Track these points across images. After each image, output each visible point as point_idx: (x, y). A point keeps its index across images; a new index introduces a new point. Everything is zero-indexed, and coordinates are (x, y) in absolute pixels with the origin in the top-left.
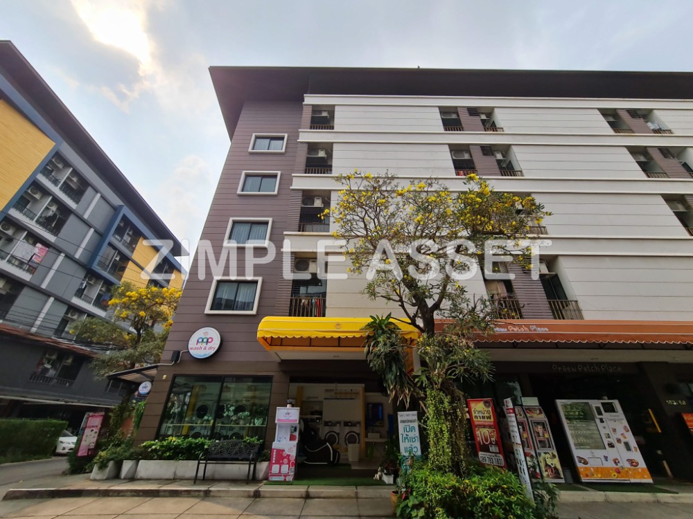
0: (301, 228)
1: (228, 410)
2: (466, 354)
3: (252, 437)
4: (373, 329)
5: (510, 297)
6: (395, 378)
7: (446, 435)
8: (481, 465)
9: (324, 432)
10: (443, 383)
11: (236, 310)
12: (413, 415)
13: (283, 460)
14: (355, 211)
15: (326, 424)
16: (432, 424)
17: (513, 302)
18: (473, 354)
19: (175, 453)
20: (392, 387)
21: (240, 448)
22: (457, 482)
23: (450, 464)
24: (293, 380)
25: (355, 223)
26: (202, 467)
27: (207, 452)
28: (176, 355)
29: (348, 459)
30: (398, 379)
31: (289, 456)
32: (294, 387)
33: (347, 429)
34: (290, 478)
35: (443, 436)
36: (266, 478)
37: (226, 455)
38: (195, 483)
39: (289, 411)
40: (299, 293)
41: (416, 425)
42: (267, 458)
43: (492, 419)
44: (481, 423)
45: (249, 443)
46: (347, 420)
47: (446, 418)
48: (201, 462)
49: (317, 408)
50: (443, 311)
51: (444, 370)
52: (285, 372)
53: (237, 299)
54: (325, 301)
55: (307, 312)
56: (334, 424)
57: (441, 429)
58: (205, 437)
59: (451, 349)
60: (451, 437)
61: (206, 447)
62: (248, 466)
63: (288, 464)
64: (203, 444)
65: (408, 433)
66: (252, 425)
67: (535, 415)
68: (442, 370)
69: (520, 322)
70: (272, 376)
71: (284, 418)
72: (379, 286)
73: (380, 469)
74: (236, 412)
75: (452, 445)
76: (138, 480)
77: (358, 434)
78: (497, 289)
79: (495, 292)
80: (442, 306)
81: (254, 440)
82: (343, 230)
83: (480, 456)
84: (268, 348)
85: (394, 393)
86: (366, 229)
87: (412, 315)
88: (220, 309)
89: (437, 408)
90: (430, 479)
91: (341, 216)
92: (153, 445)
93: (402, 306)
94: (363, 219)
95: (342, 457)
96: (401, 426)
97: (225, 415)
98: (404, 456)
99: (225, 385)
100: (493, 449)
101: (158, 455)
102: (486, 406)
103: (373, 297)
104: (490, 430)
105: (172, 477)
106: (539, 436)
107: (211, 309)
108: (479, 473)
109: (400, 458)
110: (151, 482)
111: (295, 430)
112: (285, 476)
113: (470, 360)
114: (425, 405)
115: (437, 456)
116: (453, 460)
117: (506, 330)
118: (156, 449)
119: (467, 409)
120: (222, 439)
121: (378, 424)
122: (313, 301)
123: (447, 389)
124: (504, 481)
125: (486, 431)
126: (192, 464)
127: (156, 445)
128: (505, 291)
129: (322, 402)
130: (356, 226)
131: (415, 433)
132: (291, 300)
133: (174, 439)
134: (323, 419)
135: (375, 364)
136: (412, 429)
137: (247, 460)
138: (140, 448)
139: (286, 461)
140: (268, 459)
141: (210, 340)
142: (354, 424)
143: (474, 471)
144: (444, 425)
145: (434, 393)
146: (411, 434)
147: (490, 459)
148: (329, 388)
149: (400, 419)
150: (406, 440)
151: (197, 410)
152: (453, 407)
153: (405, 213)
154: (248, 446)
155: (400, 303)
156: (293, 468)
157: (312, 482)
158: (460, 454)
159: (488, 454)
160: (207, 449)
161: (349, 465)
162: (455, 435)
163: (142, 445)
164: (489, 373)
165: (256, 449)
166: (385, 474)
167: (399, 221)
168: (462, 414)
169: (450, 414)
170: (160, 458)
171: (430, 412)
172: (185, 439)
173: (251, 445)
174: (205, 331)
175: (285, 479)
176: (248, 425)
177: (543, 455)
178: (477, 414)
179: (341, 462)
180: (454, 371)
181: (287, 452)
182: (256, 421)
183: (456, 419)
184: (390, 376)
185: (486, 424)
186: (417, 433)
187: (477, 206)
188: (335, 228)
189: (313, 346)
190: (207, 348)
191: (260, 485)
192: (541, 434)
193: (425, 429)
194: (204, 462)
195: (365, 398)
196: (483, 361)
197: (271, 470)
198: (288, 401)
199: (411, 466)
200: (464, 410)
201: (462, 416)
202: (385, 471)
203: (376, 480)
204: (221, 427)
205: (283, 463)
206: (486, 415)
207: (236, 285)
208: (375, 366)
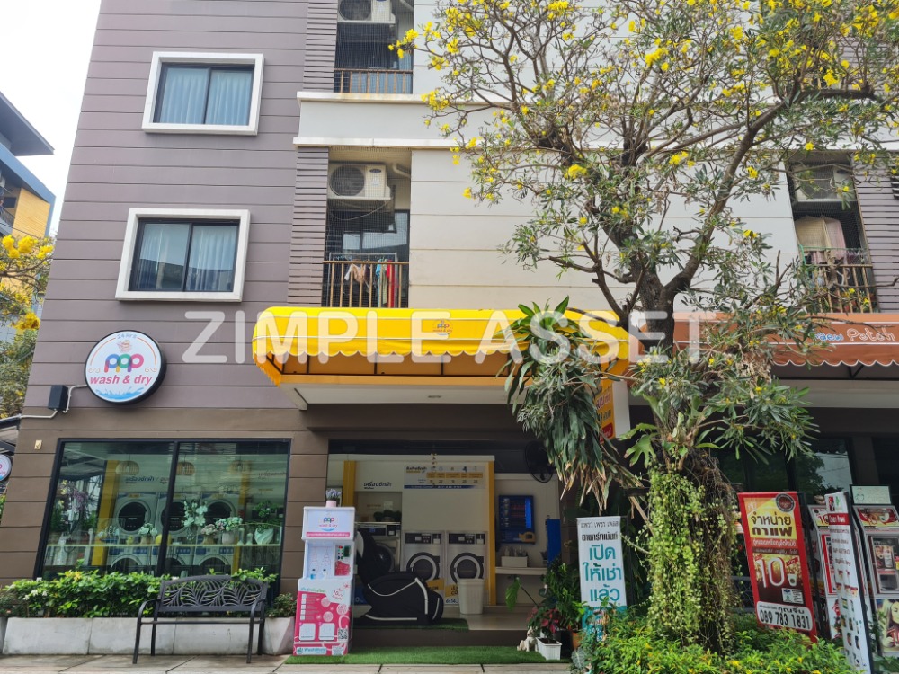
0: (341, 84)
1: (194, 514)
2: (752, 396)
3: (252, 569)
4: (525, 336)
5: (851, 259)
6: (577, 446)
7: (692, 568)
8: (760, 627)
9: (405, 555)
10: (689, 459)
11: (192, 290)
12: (612, 524)
13: (322, 614)
14: (485, 36)
15: (410, 538)
16: (658, 546)
17: (859, 270)
18: (772, 396)
19: (86, 604)
20: (567, 466)
21: (227, 592)
22: (713, 664)
23: (697, 627)
24: (336, 447)
25: (484, 70)
26: (146, 630)
27: (154, 601)
28: (60, 397)
29: (458, 610)
30: (582, 447)
31: (335, 605)
32: (338, 461)
33: (456, 549)
34: (340, 650)
35: (684, 569)
36: (289, 651)
37: (197, 607)
38: (135, 662)
39: (332, 515)
40: (341, 250)
41: (617, 545)
42: (286, 610)
43: (794, 536)
44: (766, 543)
45: (246, 582)
46: (456, 530)
47: (692, 531)
48: (144, 620)
49: (388, 505)
50: (697, 295)
51: (694, 431)
52: (315, 431)
53: (191, 265)
54: (406, 269)
55: (366, 295)
56: (427, 540)
57: (680, 556)
58: (146, 570)
59: (716, 384)
60: (702, 572)
61: (151, 590)
62: (248, 626)
63: (335, 621)
64: (143, 585)
65: (598, 562)
66: (249, 544)
67: (879, 525)
68: (688, 431)
69: (872, 318)
70: (290, 440)
71: (320, 530)
72: (546, 232)
73: (530, 630)
74: (211, 517)
75: (703, 588)
76: (11, 655)
77: (480, 560)
78: (823, 240)
79: (817, 246)
80: (694, 283)
81: (257, 575)
82: (453, 89)
83: (759, 609)
84: (278, 379)
85: (572, 478)
86: (512, 83)
87: (621, 302)
88: (152, 288)
89: (672, 512)
90: (654, 657)
91: (448, 49)
92: (33, 587)
93: (601, 282)
94: (505, 57)
95: (446, 605)
96: (584, 548)
97: (187, 523)
98: (591, 609)
99: (182, 458)
100: (789, 596)
101: (46, 609)
102: (781, 507)
103: (529, 259)
104: (787, 558)
105: (83, 650)
106: (883, 566)
107: (132, 288)
108: (756, 645)
109: (582, 611)
110: (38, 660)
111: (346, 553)
112: (329, 646)
113: (764, 409)
114: (643, 505)
115: (668, 611)
116: (702, 620)
117: (841, 337)
118: (39, 596)
119: (739, 515)
120: (183, 573)
121: (522, 538)
122: (379, 268)
123: (698, 472)
124: (814, 663)
125: (776, 561)
126: (126, 625)
127: (41, 587)
128: (843, 244)
129: (401, 493)
130: (487, 78)
131: (614, 561)
132: (326, 266)
133: (78, 575)
134: (403, 528)
135: (530, 416)
136: (608, 553)
137: (244, 615)
138: (5, 593)
139: (328, 615)
140: (290, 611)
141: (136, 361)
142: (471, 540)
143: (747, 642)
144: (688, 549)
145: (667, 479)
146: (605, 564)
147: (782, 617)
148: (416, 465)
149: (581, 531)
150: (595, 576)
151: (121, 514)
152: (708, 509)
153: (614, 41)
154: (246, 587)
155: (595, 276)
156: (345, 631)
157: (387, 657)
158: (720, 608)
159: (778, 606)
160: (153, 595)
161: (462, 622)
162: (711, 569)
163: (9, 588)
164: (803, 439)
165: (263, 594)
166: (544, 641)
167: (596, 62)
168: (729, 524)
169: (701, 524)
170: (53, 613)
171: (656, 520)
172: (101, 574)
173: (252, 586)
174: (122, 340)
175: (329, 653)
176: (240, 544)
177: (886, 604)
178: (759, 524)
179: (445, 615)
180: (721, 433)
181: (330, 599)
182: (258, 535)
183: (715, 536)
184: (565, 441)
185: (780, 545)
186: (619, 561)
187: (817, 17)
188: (429, 82)
189: (383, 374)
190: (132, 379)
191: (277, 664)
192: (888, 563)
193: (642, 556)
194: (151, 620)
195: (496, 484)
196: (791, 411)
197: (298, 634)
198: (328, 494)
199: (606, 629)
200: (733, 517)
201: (729, 530)
202: (542, 635)
203: (523, 651)
204: (179, 548)
205: (323, 621)
206: (780, 526)
207: (185, 228)
208: (529, 419)
